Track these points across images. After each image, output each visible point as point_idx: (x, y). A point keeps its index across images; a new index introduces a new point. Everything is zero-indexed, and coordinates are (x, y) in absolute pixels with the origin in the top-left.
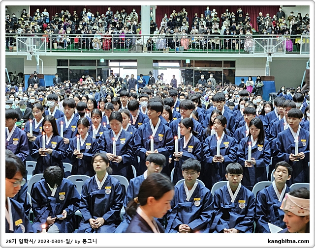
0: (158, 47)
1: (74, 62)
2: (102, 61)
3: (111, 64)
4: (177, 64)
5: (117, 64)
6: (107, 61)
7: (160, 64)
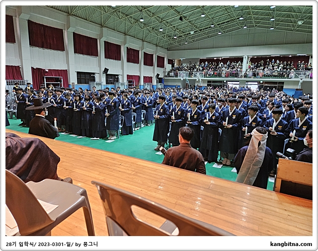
0: (249, 76)
1: (214, 82)
2: (225, 81)
3: (228, 83)
4: (257, 83)
5: (231, 83)
6: (227, 82)
7: (249, 83)
